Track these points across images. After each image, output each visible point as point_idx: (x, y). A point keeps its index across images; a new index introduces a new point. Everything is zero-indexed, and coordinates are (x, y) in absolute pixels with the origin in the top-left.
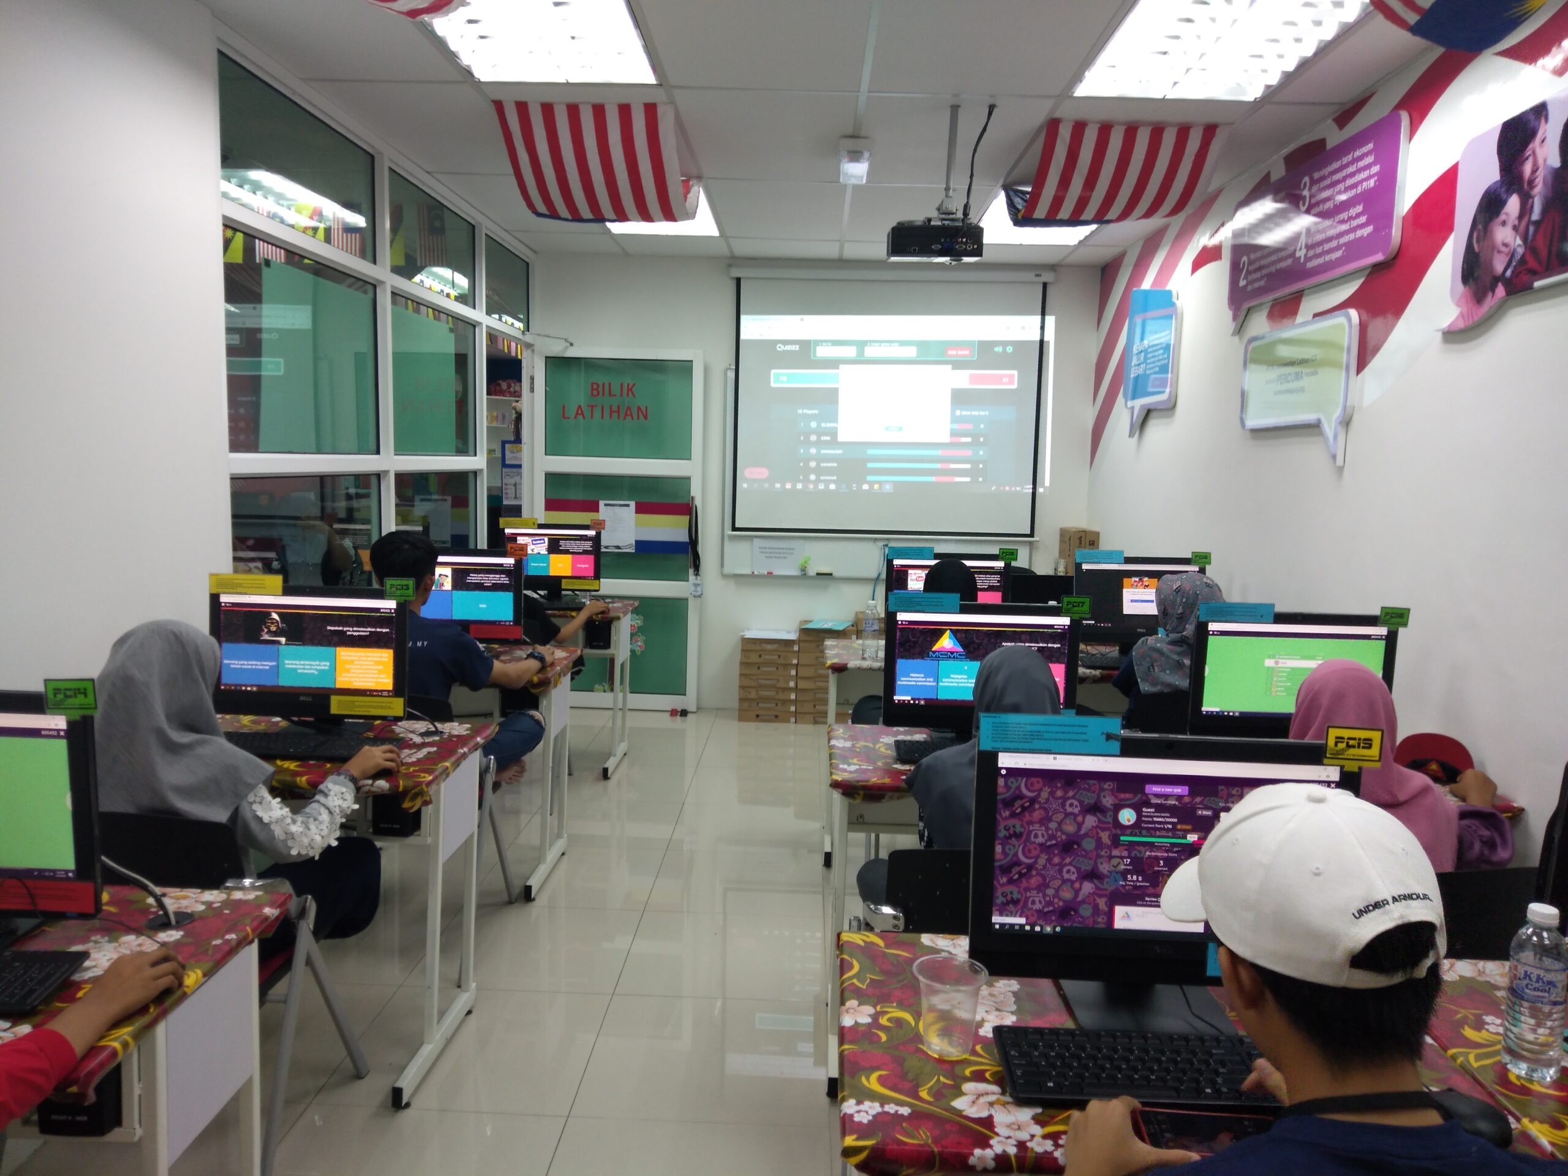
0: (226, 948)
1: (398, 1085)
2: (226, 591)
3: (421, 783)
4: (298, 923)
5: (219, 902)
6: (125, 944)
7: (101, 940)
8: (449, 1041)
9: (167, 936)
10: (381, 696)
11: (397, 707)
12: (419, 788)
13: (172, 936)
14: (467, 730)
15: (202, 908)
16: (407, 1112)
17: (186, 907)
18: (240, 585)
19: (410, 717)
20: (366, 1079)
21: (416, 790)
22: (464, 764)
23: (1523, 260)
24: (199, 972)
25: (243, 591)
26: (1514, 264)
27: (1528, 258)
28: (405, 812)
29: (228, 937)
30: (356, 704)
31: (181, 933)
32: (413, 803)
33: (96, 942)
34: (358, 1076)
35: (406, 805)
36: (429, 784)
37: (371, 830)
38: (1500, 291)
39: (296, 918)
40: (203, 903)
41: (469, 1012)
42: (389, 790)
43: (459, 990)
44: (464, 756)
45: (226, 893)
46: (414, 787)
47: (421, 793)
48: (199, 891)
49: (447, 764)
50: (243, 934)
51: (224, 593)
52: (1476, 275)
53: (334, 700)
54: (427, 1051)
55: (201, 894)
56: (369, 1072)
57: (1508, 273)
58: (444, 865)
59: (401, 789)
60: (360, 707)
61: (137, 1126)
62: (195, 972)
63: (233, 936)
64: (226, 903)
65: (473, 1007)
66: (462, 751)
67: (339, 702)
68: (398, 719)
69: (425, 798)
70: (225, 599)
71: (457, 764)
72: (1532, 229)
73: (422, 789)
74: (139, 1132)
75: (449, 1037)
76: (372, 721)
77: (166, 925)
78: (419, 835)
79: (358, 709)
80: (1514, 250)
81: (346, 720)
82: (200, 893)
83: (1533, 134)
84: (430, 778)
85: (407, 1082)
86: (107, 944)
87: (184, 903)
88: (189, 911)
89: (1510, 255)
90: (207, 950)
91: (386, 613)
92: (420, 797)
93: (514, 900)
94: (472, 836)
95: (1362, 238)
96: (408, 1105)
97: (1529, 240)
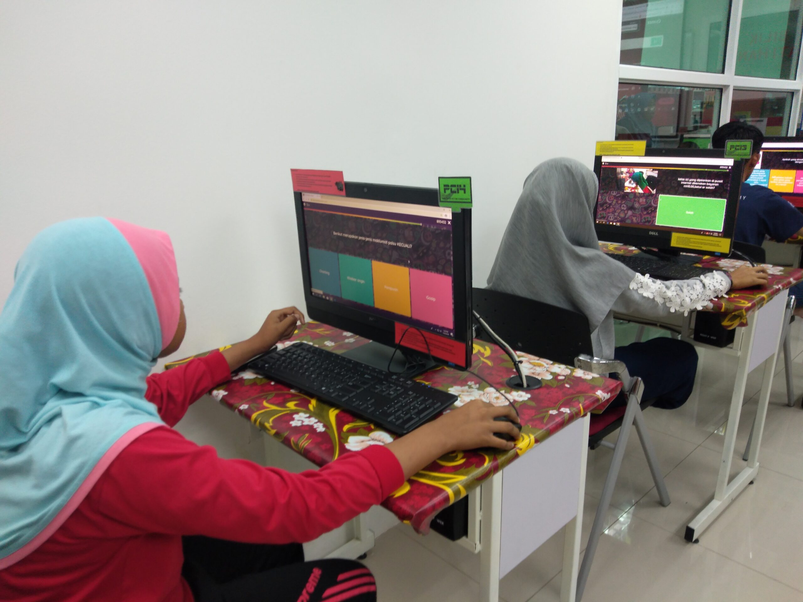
0: (558, 420)
1: (691, 525)
2: (607, 153)
3: (741, 308)
4: (629, 396)
5: (563, 376)
6: (488, 394)
7: (473, 386)
8: (733, 501)
9: (518, 395)
10: (712, 236)
11: (724, 246)
12: (739, 312)
13: (521, 396)
14: (780, 271)
15: (550, 377)
16: (696, 546)
17: (539, 374)
18: (616, 149)
19: (733, 256)
20: (668, 508)
21: (736, 313)
22: (776, 298)
24: (532, 437)
25: (617, 153)
28: (724, 328)
29: (563, 410)
30: (692, 240)
31: (529, 396)
32: (732, 323)
33: (470, 387)
34: (662, 503)
35: (725, 323)
36: (748, 309)
37: (692, 336)
39: (627, 392)
40: (552, 373)
41: (751, 483)
42: (713, 309)
43: (745, 463)
44: (778, 290)
45: (570, 369)
46: (735, 310)
47: (740, 316)
48: (551, 362)
49: (764, 295)
50: (575, 410)
51: (605, 155)
53: (675, 236)
54: (716, 505)
55: (552, 366)
56: (670, 503)
58: (749, 375)
59: (723, 310)
60: (694, 242)
61: (478, 542)
62: (529, 437)
63: (566, 410)
64: (569, 378)
65: (754, 479)
66: (777, 287)
67: (678, 237)
68: (723, 256)
69: (742, 321)
70: (605, 160)
71: (771, 297)
73: (742, 313)
74: (479, 548)
75: (734, 498)
76: (701, 256)
77: (518, 386)
78: (731, 348)
79: (690, 244)
81: (681, 253)
82: (552, 364)
84: (750, 305)
85: (697, 525)
86: (476, 390)
87: (538, 370)
88: (540, 378)
90: (543, 418)
91: (724, 169)
92: (738, 319)
93: (792, 403)
94: (773, 355)
96: (697, 541)
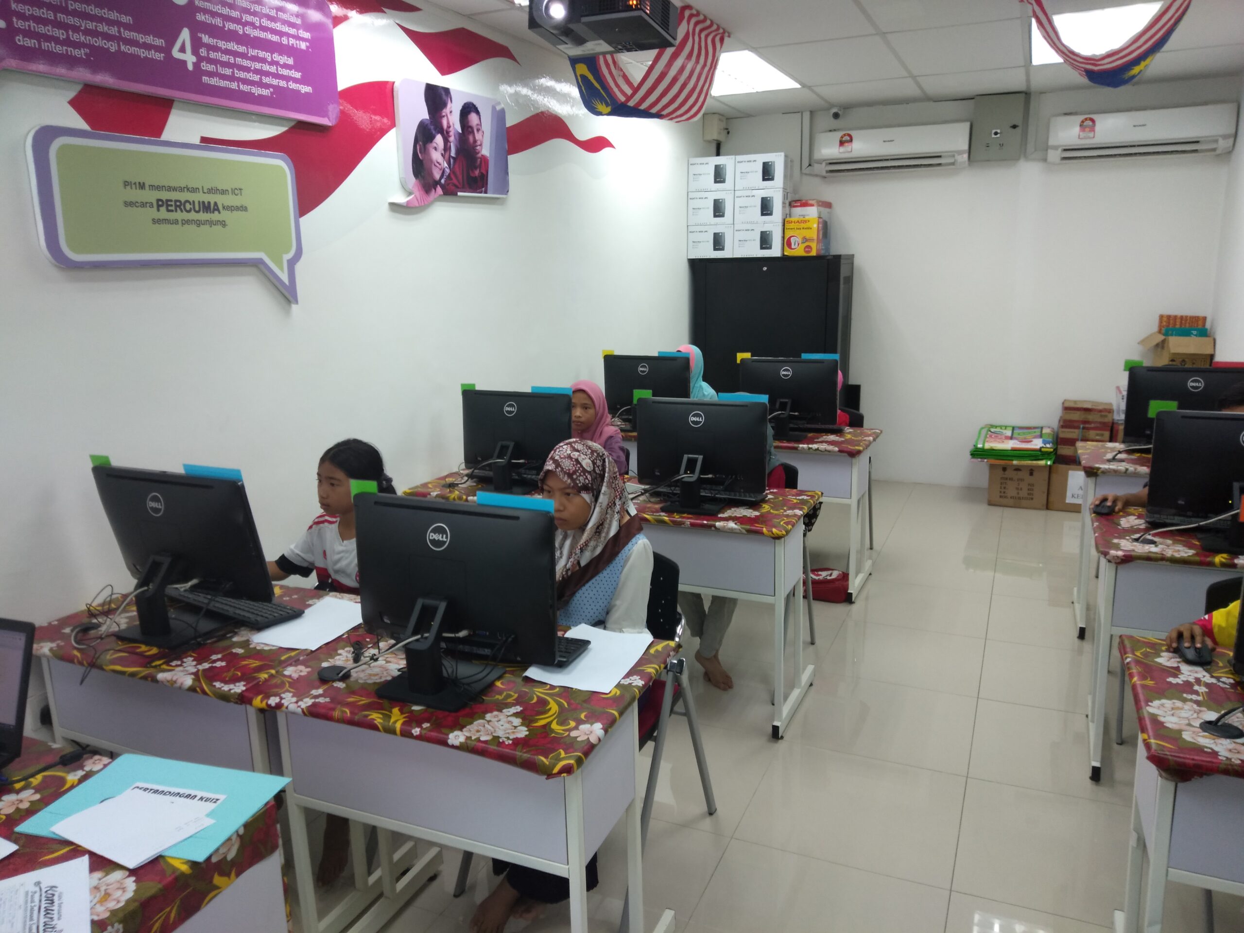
23: (449, 176)
26: (445, 177)
27: (453, 176)
38: (439, 190)
52: (422, 174)
57: (443, 181)
72: (452, 161)
80: (444, 169)
83: (445, 105)
89: (441, 171)
95: (298, 92)
97: (452, 166)
